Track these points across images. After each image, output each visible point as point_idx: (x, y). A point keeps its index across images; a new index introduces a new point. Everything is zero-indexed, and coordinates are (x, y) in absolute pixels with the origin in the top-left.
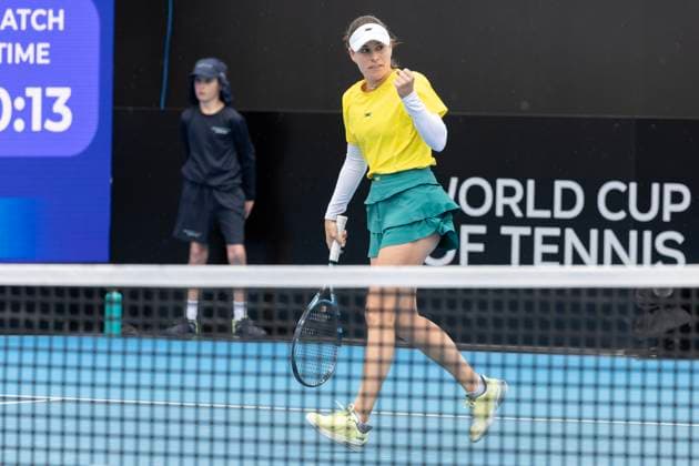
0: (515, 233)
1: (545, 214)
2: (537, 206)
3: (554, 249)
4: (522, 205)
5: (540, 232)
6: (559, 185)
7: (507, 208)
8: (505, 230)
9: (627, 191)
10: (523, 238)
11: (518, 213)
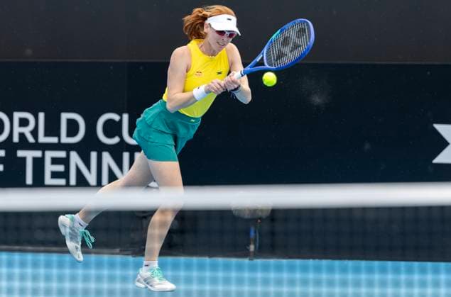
0: (29, 155)
1: (54, 140)
2: (47, 134)
3: (61, 168)
4: (35, 133)
5: (49, 155)
6: (65, 117)
7: (22, 136)
8: (20, 153)
9: (121, 121)
10: (35, 160)
11: (31, 139)
